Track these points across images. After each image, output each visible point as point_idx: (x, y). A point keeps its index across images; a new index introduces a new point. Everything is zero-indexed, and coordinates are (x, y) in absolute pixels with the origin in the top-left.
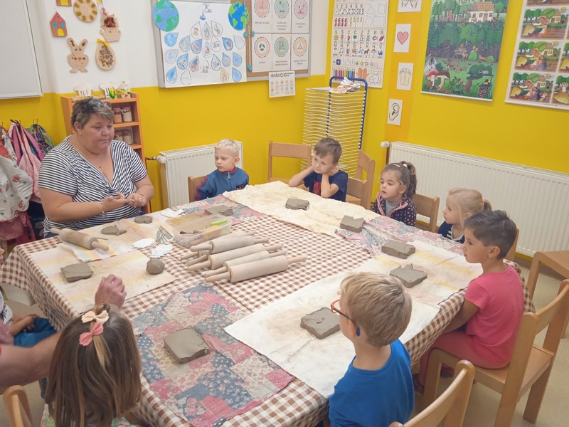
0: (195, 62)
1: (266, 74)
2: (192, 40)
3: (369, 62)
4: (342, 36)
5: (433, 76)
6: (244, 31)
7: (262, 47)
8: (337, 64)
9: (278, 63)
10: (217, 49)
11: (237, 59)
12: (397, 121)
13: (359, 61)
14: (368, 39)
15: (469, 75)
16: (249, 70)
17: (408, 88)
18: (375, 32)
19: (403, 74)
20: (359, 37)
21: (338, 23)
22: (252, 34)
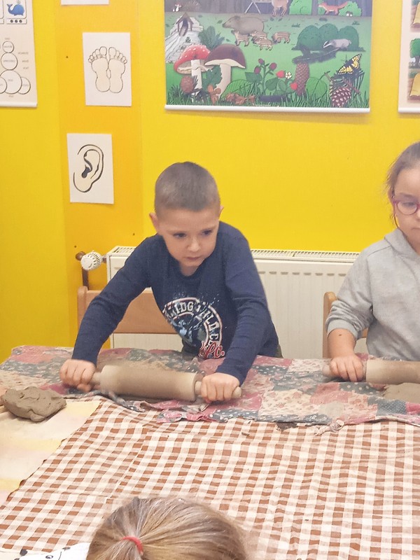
5: (195, 63)
12: (103, 192)
15: (299, 53)
19: (101, 62)
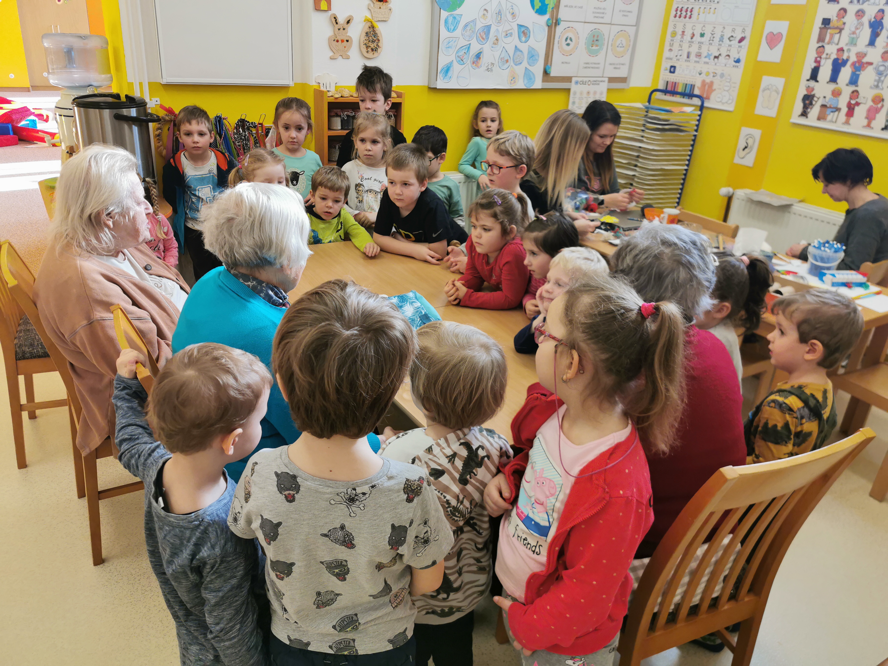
0: (478, 56)
1: (568, 79)
2: (479, 25)
3: (719, 72)
4: (683, 32)
6: (547, 17)
7: (569, 41)
8: (671, 72)
9: (587, 66)
10: (509, 39)
11: (532, 56)
12: (749, 160)
13: (704, 70)
14: (721, 39)
16: (546, 73)
17: (773, 113)
18: (733, 31)
19: (767, 92)
20: (708, 36)
21: (679, 13)
22: (557, 23)
